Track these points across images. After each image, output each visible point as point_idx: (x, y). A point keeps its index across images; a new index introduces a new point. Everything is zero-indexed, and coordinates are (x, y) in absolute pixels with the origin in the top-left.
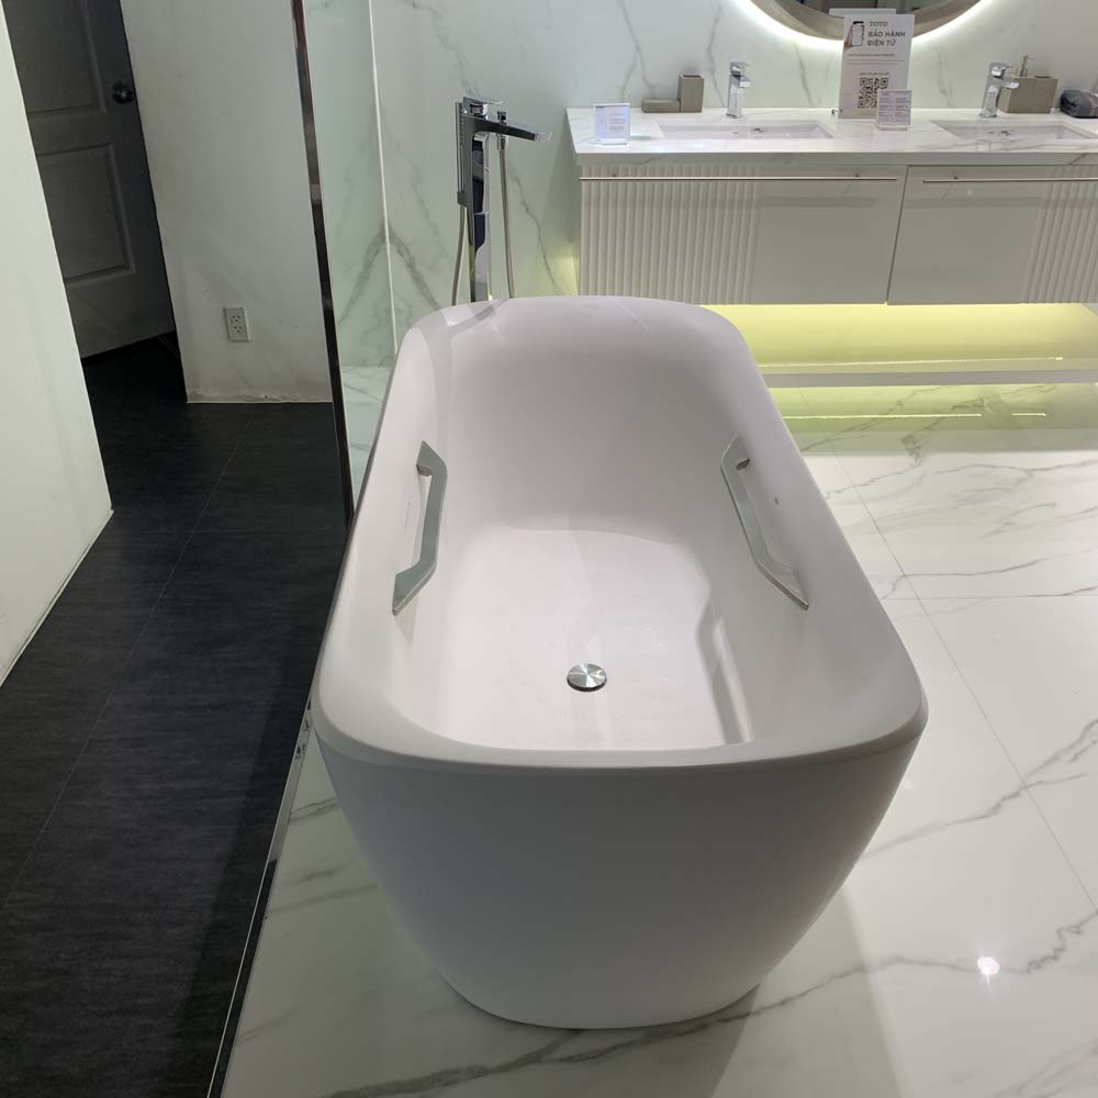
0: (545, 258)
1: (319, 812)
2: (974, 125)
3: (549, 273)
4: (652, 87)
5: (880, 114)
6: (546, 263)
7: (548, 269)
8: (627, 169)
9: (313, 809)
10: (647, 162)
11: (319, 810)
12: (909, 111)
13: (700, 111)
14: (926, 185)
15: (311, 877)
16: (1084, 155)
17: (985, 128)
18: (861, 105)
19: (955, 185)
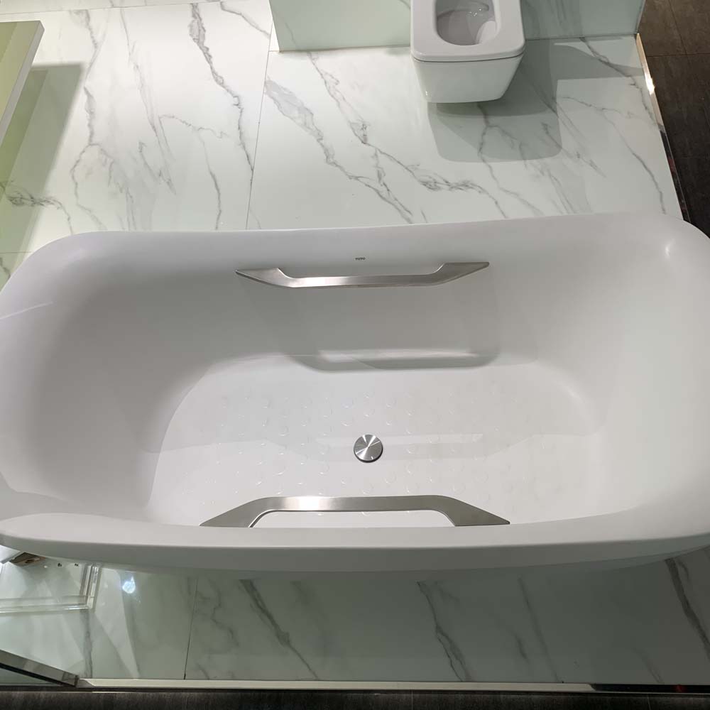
9: (456, 663)
11: (458, 659)
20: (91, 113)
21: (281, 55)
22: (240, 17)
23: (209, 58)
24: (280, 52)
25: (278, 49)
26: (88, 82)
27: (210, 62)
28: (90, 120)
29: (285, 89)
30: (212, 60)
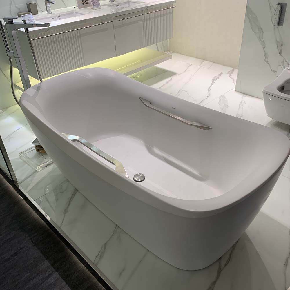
0: (2, 71)
1: (101, 257)
2: (110, 5)
3: (5, 76)
4: (19, 9)
5: (93, 5)
6: (3, 73)
7: (4, 75)
8: (42, 34)
9: (99, 257)
10: (48, 30)
11: (100, 256)
12: (99, 3)
13: (38, 14)
14: (119, 21)
15: (120, 274)
16: (148, 7)
17: (112, 5)
18: (83, 4)
19: (124, 20)
20: (167, 83)
21: (235, 92)
22: (232, 80)
23: (212, 84)
24: (235, 91)
25: (235, 90)
26: (174, 77)
27: (211, 85)
28: (165, 84)
29: (226, 99)
30: (213, 85)
